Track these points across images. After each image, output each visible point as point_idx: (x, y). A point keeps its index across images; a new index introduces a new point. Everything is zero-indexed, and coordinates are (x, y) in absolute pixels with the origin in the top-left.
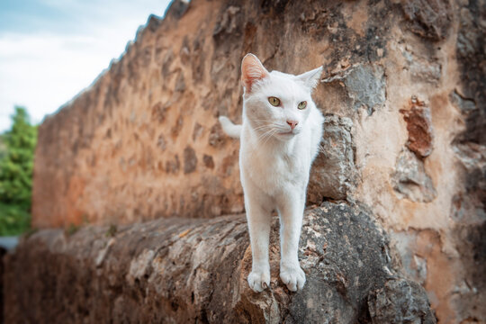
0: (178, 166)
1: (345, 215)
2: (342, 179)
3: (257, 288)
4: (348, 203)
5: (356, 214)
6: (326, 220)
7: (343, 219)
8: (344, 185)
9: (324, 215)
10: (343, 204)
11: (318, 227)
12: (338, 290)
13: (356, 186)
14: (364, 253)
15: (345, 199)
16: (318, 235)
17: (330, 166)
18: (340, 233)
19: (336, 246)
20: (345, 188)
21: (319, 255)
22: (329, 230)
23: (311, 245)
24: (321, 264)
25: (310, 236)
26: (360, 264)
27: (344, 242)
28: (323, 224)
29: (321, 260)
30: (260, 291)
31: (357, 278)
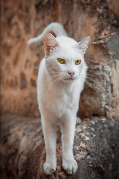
0: (17, 83)
1: (105, 126)
2: (104, 104)
3: (48, 172)
4: (107, 118)
5: (112, 125)
6: (93, 129)
7: (104, 128)
8: (105, 108)
9: (92, 126)
10: (104, 119)
11: (88, 133)
12: (99, 172)
13: (113, 107)
14: (116, 149)
15: (105, 116)
16: (87, 138)
17: (96, 96)
18: (101, 137)
19: (98, 145)
20: (106, 109)
21: (87, 151)
22: (94, 135)
23: (82, 145)
24: (88, 157)
25: (82, 139)
26: (113, 156)
27: (103, 143)
28: (91, 131)
29: (89, 154)
30: (50, 174)
31: (111, 165)
